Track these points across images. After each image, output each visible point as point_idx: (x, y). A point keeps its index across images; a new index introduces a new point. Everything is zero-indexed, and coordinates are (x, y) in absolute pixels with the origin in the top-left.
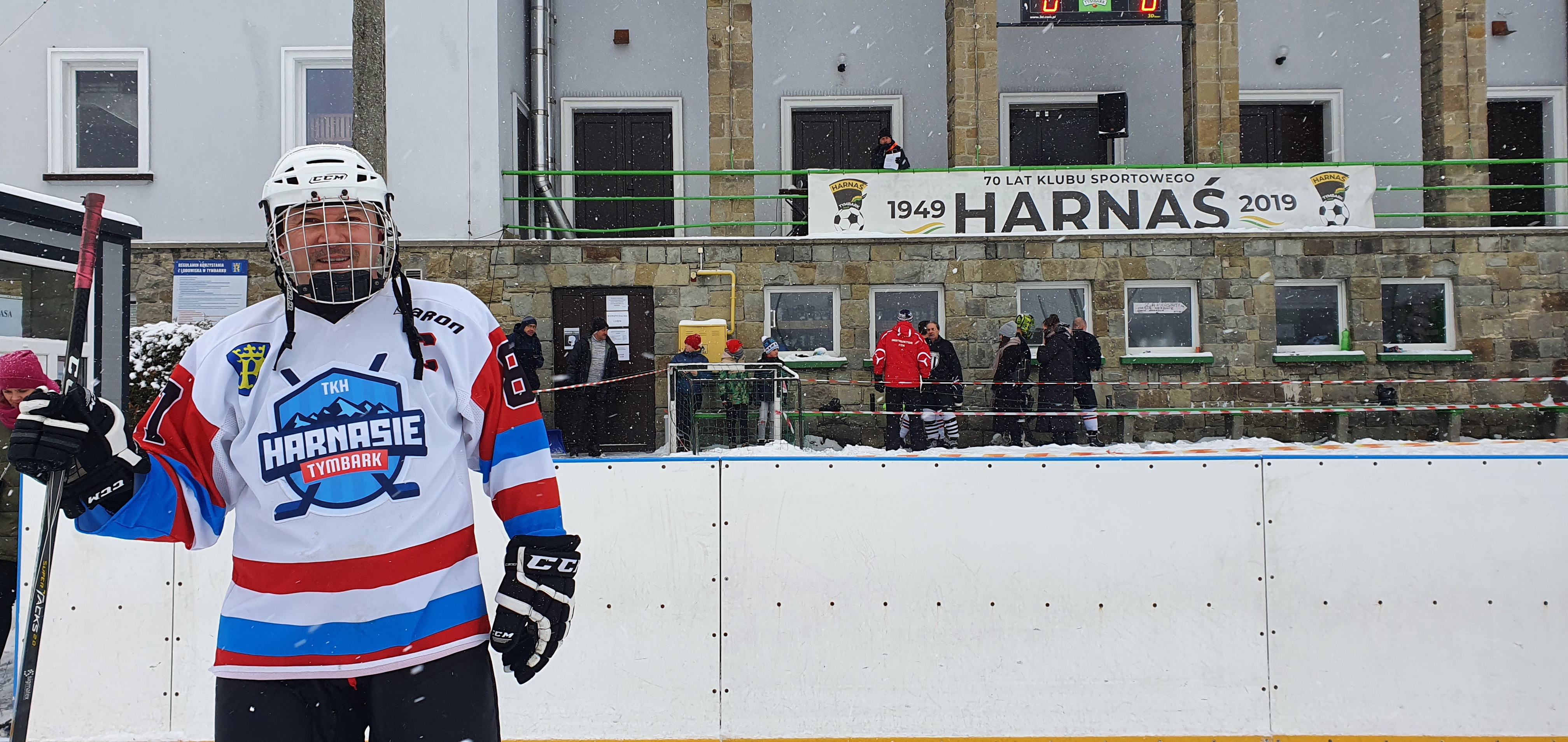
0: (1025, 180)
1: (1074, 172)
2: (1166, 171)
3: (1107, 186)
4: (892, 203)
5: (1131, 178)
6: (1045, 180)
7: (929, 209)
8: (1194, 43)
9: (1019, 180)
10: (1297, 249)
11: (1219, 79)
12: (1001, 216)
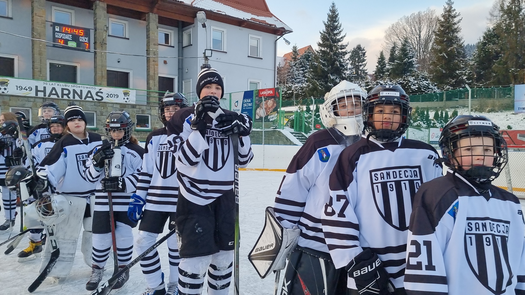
0: (54, 84)
1: (67, 84)
2: (89, 86)
3: (75, 88)
4: (17, 86)
5: (81, 87)
6: (59, 85)
7: (28, 89)
8: (96, 58)
9: (52, 84)
10: (118, 106)
11: (102, 67)
12: (48, 92)
